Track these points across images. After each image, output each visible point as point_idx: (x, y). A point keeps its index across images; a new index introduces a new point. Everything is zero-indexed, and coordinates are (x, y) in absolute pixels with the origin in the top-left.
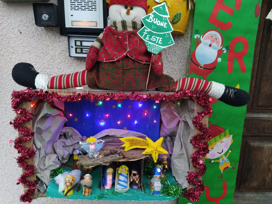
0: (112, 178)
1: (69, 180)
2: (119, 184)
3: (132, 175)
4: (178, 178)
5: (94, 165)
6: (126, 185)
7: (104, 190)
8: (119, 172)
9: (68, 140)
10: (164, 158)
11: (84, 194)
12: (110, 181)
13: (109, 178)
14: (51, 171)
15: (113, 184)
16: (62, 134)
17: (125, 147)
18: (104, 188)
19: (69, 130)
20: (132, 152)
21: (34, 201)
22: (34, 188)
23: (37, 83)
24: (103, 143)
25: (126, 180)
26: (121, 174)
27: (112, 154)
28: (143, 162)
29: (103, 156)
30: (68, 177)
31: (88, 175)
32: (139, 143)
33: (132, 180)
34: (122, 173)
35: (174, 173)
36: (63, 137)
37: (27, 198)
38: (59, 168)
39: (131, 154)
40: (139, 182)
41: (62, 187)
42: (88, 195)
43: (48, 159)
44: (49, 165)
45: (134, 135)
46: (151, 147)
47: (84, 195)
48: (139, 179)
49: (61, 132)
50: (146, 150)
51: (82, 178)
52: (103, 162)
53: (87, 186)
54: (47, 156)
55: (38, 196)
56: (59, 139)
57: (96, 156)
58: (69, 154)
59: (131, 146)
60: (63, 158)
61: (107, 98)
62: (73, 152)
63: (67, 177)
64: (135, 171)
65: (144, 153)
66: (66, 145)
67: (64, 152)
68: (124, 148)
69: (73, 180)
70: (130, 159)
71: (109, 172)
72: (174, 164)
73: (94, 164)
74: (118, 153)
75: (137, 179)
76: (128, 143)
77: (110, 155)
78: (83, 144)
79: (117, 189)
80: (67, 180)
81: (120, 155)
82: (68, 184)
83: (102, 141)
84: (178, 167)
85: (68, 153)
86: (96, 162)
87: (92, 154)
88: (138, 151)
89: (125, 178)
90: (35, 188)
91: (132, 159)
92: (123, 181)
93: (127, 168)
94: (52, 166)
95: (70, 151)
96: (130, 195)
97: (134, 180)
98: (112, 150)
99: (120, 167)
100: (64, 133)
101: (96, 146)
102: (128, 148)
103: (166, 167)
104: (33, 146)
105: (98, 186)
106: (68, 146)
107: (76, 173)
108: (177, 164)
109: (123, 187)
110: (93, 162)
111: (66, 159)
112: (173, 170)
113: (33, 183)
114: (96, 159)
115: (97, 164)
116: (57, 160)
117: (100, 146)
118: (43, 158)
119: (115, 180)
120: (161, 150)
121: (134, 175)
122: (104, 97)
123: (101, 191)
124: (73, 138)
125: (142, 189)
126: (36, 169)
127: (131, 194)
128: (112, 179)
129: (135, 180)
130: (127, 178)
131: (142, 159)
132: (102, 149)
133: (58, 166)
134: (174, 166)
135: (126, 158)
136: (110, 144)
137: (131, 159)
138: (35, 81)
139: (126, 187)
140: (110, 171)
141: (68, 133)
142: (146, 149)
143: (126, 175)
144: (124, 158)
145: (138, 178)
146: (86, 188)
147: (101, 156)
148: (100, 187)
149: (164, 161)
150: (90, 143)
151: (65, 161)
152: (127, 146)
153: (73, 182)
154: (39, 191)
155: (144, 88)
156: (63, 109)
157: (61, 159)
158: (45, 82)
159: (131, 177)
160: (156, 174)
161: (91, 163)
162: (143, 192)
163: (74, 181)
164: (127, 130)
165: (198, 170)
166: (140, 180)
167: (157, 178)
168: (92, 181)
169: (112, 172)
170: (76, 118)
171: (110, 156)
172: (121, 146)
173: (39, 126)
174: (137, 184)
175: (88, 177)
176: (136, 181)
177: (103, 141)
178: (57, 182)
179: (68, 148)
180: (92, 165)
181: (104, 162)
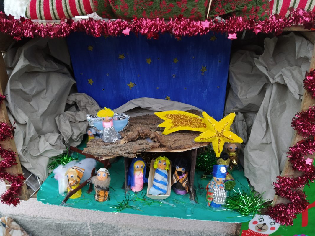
0: (143, 176)
1: (72, 177)
2: (154, 186)
3: (176, 173)
4: (255, 181)
5: (110, 156)
6: (166, 189)
7: (131, 192)
8: (155, 167)
9: (80, 113)
10: (231, 148)
11: (98, 199)
12: (140, 180)
13: (138, 175)
14: (51, 159)
16: (71, 103)
17: (165, 128)
18: (132, 190)
19: (82, 98)
20: (176, 137)
22: (19, 185)
23: (8, 9)
24: (126, 119)
25: (166, 180)
26: (157, 171)
27: (141, 138)
28: (195, 154)
29: (126, 141)
30: (71, 171)
31: (102, 170)
32: (189, 122)
33: (175, 182)
34: (159, 169)
35: (248, 173)
36: (74, 108)
38: (64, 154)
39: (175, 141)
40: (187, 184)
41: (63, 187)
42: (104, 200)
43: (44, 141)
44: (45, 150)
45: (182, 109)
46: (212, 130)
47: (97, 201)
48: (187, 181)
49: (68, 100)
50: (201, 135)
51: (94, 173)
52: (125, 152)
53: (101, 187)
54: (42, 136)
55: (29, 195)
56: (66, 110)
57: (115, 139)
58: (81, 133)
59: (175, 126)
60: (71, 140)
62: (87, 131)
63: (69, 172)
64: (180, 167)
65: (198, 139)
66: (76, 121)
67: (72, 130)
68: (163, 129)
69: (78, 176)
70: (172, 149)
71: (138, 167)
72: (250, 160)
73: (110, 154)
74: (151, 138)
75: (184, 181)
76: (170, 121)
77: (137, 139)
79: (150, 195)
80: (70, 175)
81: (155, 142)
82: (71, 182)
83: (125, 117)
84: (257, 165)
85: (80, 132)
86: (113, 151)
87: (108, 137)
88: (188, 136)
89: (163, 177)
90: (21, 185)
91: (176, 149)
92: (161, 182)
93: (168, 162)
94: (51, 152)
95: (82, 130)
96: (171, 205)
97: (178, 182)
98: (141, 132)
99: (156, 160)
100: (73, 101)
101: (114, 124)
102: (170, 129)
103: (234, 162)
105: (122, 185)
106: (80, 122)
107: (87, 165)
108: (256, 159)
109: (160, 192)
110: (109, 151)
111: (78, 141)
112: (246, 168)
113: (17, 177)
114: (115, 145)
115: (115, 155)
116: (60, 143)
117: (122, 124)
118: (32, 139)
119: (148, 178)
120: (230, 137)
121: (180, 173)
123: (125, 194)
124: (87, 110)
125: (191, 196)
127: (173, 203)
128: (143, 177)
129: (181, 181)
130: (167, 177)
131: (194, 150)
132: (126, 130)
133: (62, 152)
134: (249, 162)
135: (165, 147)
136: (141, 121)
137: (174, 150)
138: (3, 4)
139: (165, 192)
140: (139, 165)
141: (80, 102)
142: (202, 132)
143: (166, 173)
144: (161, 146)
145: (187, 178)
146: (100, 190)
147: (122, 142)
148: (124, 187)
149: (232, 152)
150: (104, 119)
151: (75, 145)
152: (168, 127)
153: (78, 180)
154: (29, 188)
155: (204, 12)
156: (69, 64)
157: (67, 141)
158: (21, 5)
159: (174, 176)
160: (217, 176)
161: (106, 152)
162: (193, 201)
163: (80, 179)
164: (171, 100)
166: (189, 181)
167: (219, 182)
168: (110, 179)
169: (142, 167)
170: (91, 80)
171: (137, 141)
172: (158, 126)
173: (20, 86)
174: (184, 189)
175: (104, 174)
176: (183, 183)
177: (127, 116)
178: (56, 177)
179: (79, 124)
180: (107, 156)
181: (127, 151)
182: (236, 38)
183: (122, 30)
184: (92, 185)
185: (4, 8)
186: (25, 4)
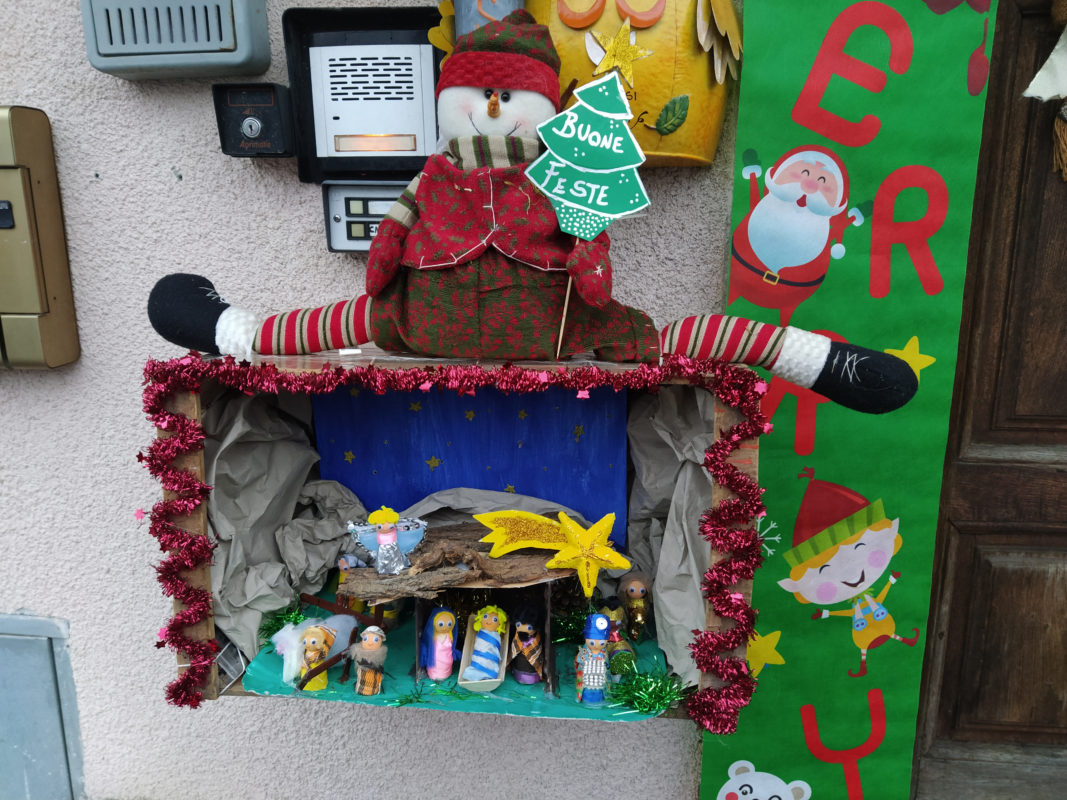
0: (450, 645)
1: (314, 643)
2: (473, 664)
3: (516, 637)
4: (675, 656)
5: (389, 597)
6: (496, 669)
7: (427, 682)
8: (477, 627)
9: (324, 522)
10: (632, 591)
11: (361, 689)
12: (444, 653)
13: (443, 643)
14: (265, 615)
15: (455, 667)
16: (305, 501)
17: (492, 544)
18: (428, 676)
19: (329, 491)
20: (511, 562)
21: (206, 704)
22: (206, 662)
23: (222, 338)
24: (421, 529)
25: (496, 651)
26: (480, 634)
27: (448, 564)
28: (548, 594)
29: (420, 570)
30: (313, 632)
31: (373, 629)
32: (536, 532)
33: (514, 654)
34: (485, 631)
35: (664, 639)
36: (309, 512)
37: (187, 694)
38: (290, 610)
39: (511, 568)
40: (538, 660)
41: (293, 666)
42: (373, 691)
43: (256, 578)
44: (258, 595)
45: (530, 509)
46: (574, 545)
47: (360, 694)
48: (538, 652)
49: (301, 495)
50: (557, 555)
51: (355, 637)
52: (417, 587)
53: (369, 662)
54: (251, 568)
55: (221, 690)
56: (294, 518)
57: (398, 569)
58: (324, 566)
59: (512, 540)
60: (304, 578)
61: (424, 382)
62: (336, 562)
63: (307, 634)
64: (523, 623)
65: (551, 564)
66: (315, 539)
67: (307, 560)
68: (489, 547)
69: (325, 642)
70: (504, 582)
71: (441, 625)
72: (663, 609)
73: (389, 593)
74: (465, 561)
75: (532, 652)
76: (503, 530)
77: (441, 566)
78: (358, 529)
79: (465, 680)
80: (309, 640)
81: (473, 568)
82: (310, 654)
83: (418, 524)
84: (676, 619)
85: (323, 563)
86: (395, 587)
87: (386, 562)
88: (536, 560)
89: (491, 646)
90: (211, 663)
91: (512, 583)
92: (486, 656)
93: (502, 616)
94: (267, 601)
95: (327, 558)
96: (505, 699)
97: (520, 654)
98: (447, 550)
99: (479, 612)
100: (311, 498)
101: (398, 538)
102: (502, 546)
103: (640, 618)
104: (206, 530)
105: (408, 670)
106: (323, 541)
107: (339, 625)
108: (673, 609)
109: (485, 675)
110: (387, 588)
111: (317, 583)
112: (659, 629)
113: (205, 646)
114: (398, 578)
115: (400, 594)
116: (283, 583)
117: (413, 539)
118: (237, 571)
119: (461, 650)
120: (606, 557)
121: (524, 637)
122: (416, 378)
123: (416, 685)
124: (338, 515)
125: (548, 685)
126: (215, 602)
127: (510, 696)
128: (453, 648)
129: (526, 653)
130: (499, 647)
131: (545, 584)
132: (419, 550)
133: (287, 602)
134: (661, 616)
135: (490, 578)
136: (449, 534)
137: (507, 583)
138: (215, 330)
139: (496, 676)
140: (444, 620)
141: (324, 499)
142: (557, 551)
143: (499, 639)
144: (484, 576)
145: (537, 648)
146: (367, 669)
147: (413, 571)
148: (413, 673)
149: (634, 599)
150: (380, 528)
151: (313, 590)
152: (500, 542)
153: (326, 649)
154: (222, 672)
155: (551, 350)
156: (308, 422)
157: (296, 582)
158: (247, 332)
159: (513, 644)
160: (592, 636)
161: (381, 589)
162: (551, 693)
163: (329, 648)
164: (517, 492)
165: (731, 626)
166: (543, 653)
167: (596, 649)
168: (385, 649)
169: (450, 625)
170: (351, 453)
171: (441, 570)
172: (481, 541)
173: (227, 469)
174: (531, 670)
175: (374, 637)
176: (530, 656)
177: (424, 523)
178: (278, 648)
179: (321, 548)
180: (384, 596)
181: (422, 586)
182: (588, 397)
183: (420, 385)
184: (350, 662)
185: (214, 335)
186: (253, 328)
